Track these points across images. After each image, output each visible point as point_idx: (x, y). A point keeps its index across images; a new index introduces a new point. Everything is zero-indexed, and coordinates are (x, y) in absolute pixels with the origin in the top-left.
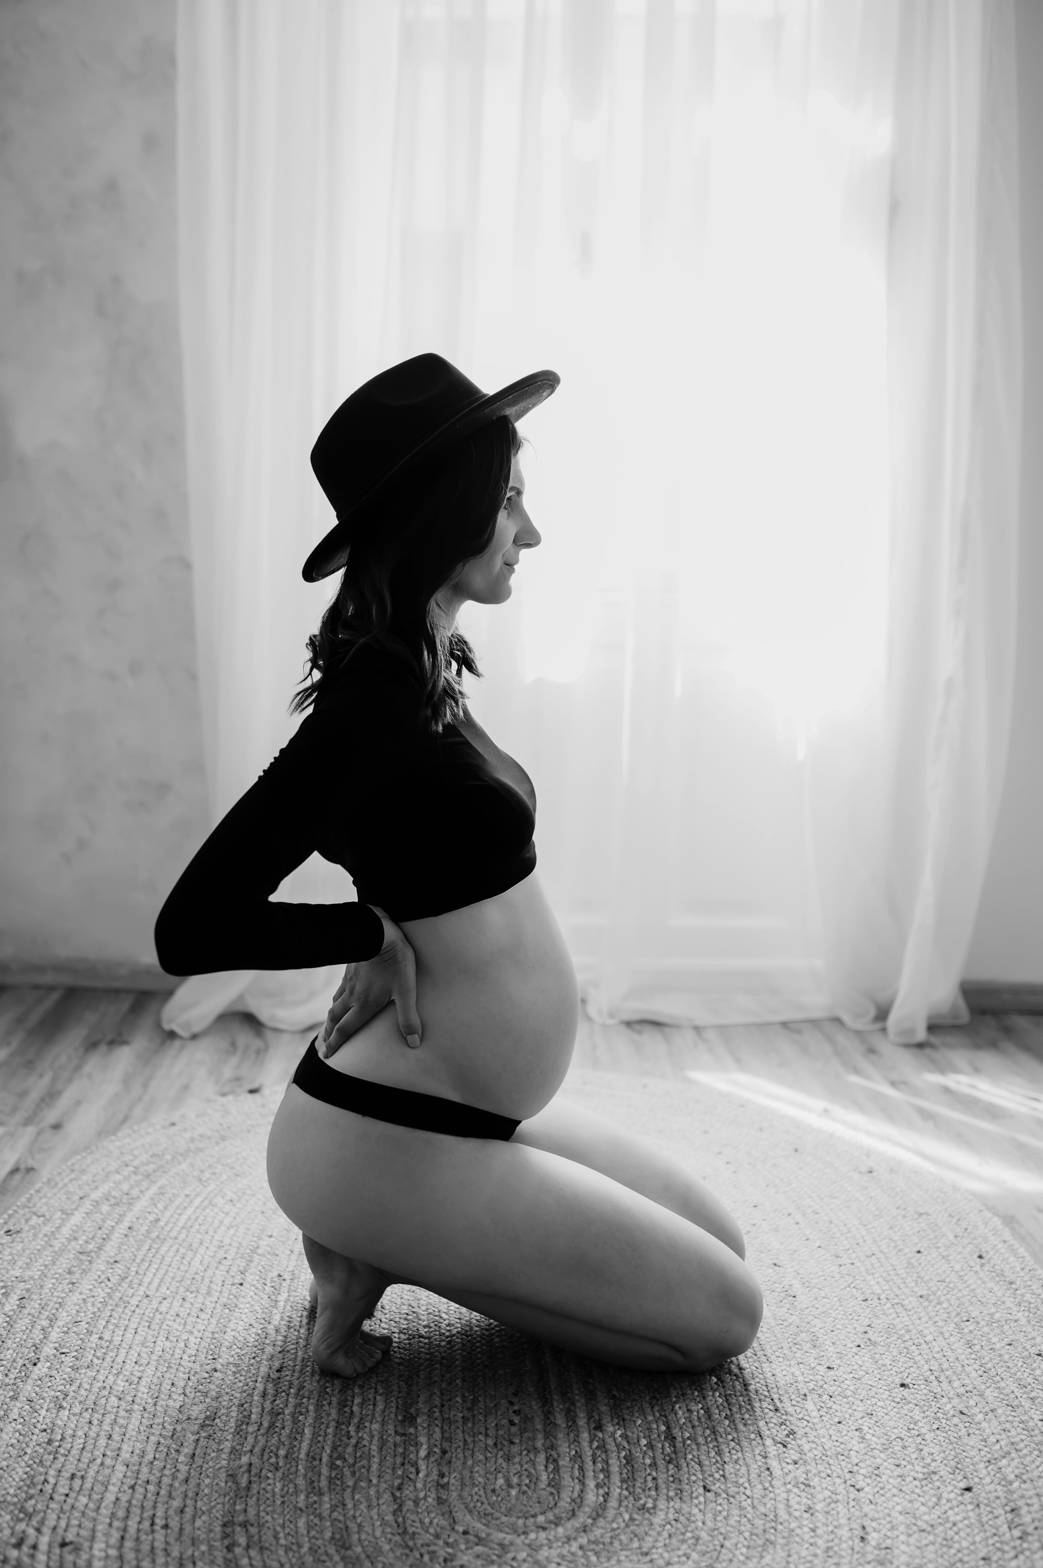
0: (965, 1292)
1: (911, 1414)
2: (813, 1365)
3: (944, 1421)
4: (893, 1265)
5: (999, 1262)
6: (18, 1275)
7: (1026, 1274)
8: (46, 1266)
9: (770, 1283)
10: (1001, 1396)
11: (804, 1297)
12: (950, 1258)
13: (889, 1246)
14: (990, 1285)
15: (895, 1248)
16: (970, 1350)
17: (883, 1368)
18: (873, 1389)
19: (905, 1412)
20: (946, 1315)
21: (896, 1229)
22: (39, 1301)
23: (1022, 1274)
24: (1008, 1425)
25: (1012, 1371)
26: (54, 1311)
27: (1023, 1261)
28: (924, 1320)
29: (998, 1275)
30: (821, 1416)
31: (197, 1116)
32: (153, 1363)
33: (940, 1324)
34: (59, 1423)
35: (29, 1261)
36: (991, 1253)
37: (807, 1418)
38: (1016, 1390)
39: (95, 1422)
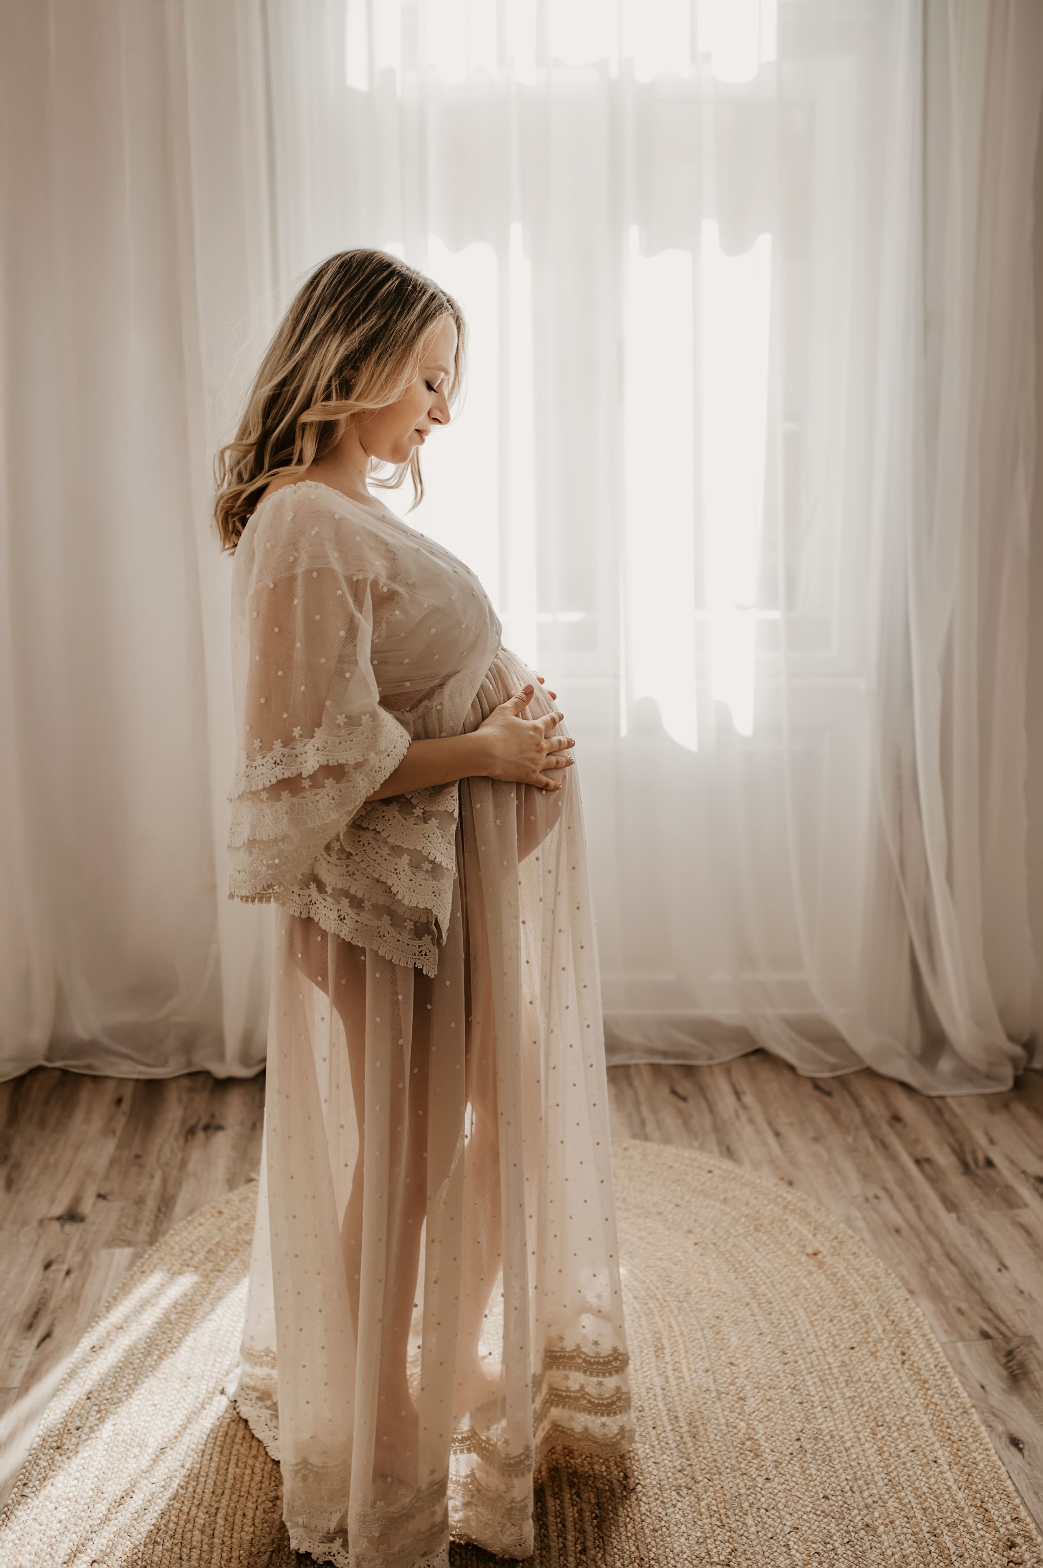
0: (885, 1394)
1: (828, 1528)
2: (754, 1476)
3: (853, 1534)
4: (829, 1364)
5: (917, 1358)
6: (108, 1397)
7: (939, 1371)
8: (129, 1385)
9: (726, 1385)
10: (900, 1507)
11: (752, 1400)
12: (878, 1354)
13: (827, 1342)
14: (907, 1385)
15: (833, 1343)
16: (880, 1458)
17: (810, 1478)
18: (801, 1501)
19: (824, 1526)
20: (865, 1419)
21: (835, 1322)
22: (129, 1427)
23: (935, 1372)
24: (902, 1537)
25: (912, 1480)
26: (143, 1437)
27: (937, 1358)
28: (846, 1423)
29: (915, 1374)
30: (758, 1532)
31: (240, 1201)
32: (227, 1492)
33: (859, 1429)
34: (156, 1559)
35: (114, 1380)
36: (912, 1349)
37: (746, 1534)
38: (912, 1500)
39: (185, 1557)
